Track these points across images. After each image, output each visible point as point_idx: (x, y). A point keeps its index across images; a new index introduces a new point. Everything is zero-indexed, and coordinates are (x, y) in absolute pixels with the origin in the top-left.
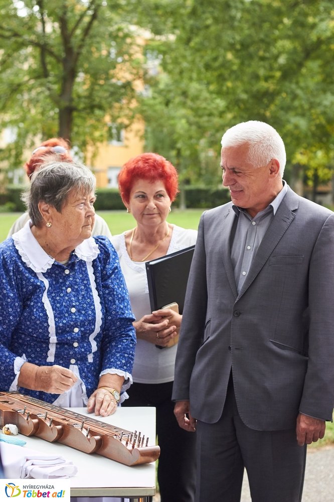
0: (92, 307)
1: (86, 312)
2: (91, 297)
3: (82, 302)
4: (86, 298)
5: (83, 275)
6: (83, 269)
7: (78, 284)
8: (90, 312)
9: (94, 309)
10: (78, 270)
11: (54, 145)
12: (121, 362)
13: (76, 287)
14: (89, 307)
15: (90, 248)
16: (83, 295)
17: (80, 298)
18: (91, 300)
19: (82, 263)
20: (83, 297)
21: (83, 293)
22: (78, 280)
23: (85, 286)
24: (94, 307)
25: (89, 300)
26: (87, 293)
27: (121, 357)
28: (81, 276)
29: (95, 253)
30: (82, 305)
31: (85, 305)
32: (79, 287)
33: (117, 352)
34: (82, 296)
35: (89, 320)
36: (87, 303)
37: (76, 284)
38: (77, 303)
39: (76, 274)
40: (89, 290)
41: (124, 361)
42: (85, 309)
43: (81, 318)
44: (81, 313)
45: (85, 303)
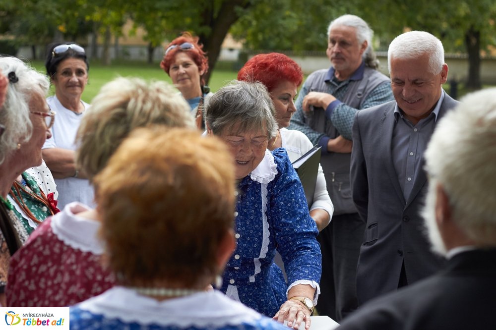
0: (260, 234)
1: (251, 239)
2: (260, 223)
3: (249, 228)
4: (255, 223)
5: (255, 197)
6: (257, 191)
7: (247, 207)
8: (256, 239)
9: (262, 236)
10: (250, 192)
11: (182, 42)
12: (304, 272)
13: (245, 210)
14: (256, 234)
15: (269, 168)
16: (252, 220)
17: (248, 223)
18: (259, 225)
19: (257, 185)
20: (252, 222)
21: (252, 217)
22: (248, 203)
23: (255, 210)
24: (262, 234)
25: (257, 226)
26: (256, 218)
27: (303, 268)
28: (253, 198)
29: (273, 174)
30: (248, 231)
31: (251, 232)
32: (248, 211)
33: (297, 266)
34: (250, 221)
35: (254, 248)
36: (254, 229)
37: (245, 208)
38: (244, 229)
39: (248, 196)
40: (259, 215)
41: (307, 272)
42: (251, 235)
43: (245, 245)
44: (246, 240)
45: (252, 229)
